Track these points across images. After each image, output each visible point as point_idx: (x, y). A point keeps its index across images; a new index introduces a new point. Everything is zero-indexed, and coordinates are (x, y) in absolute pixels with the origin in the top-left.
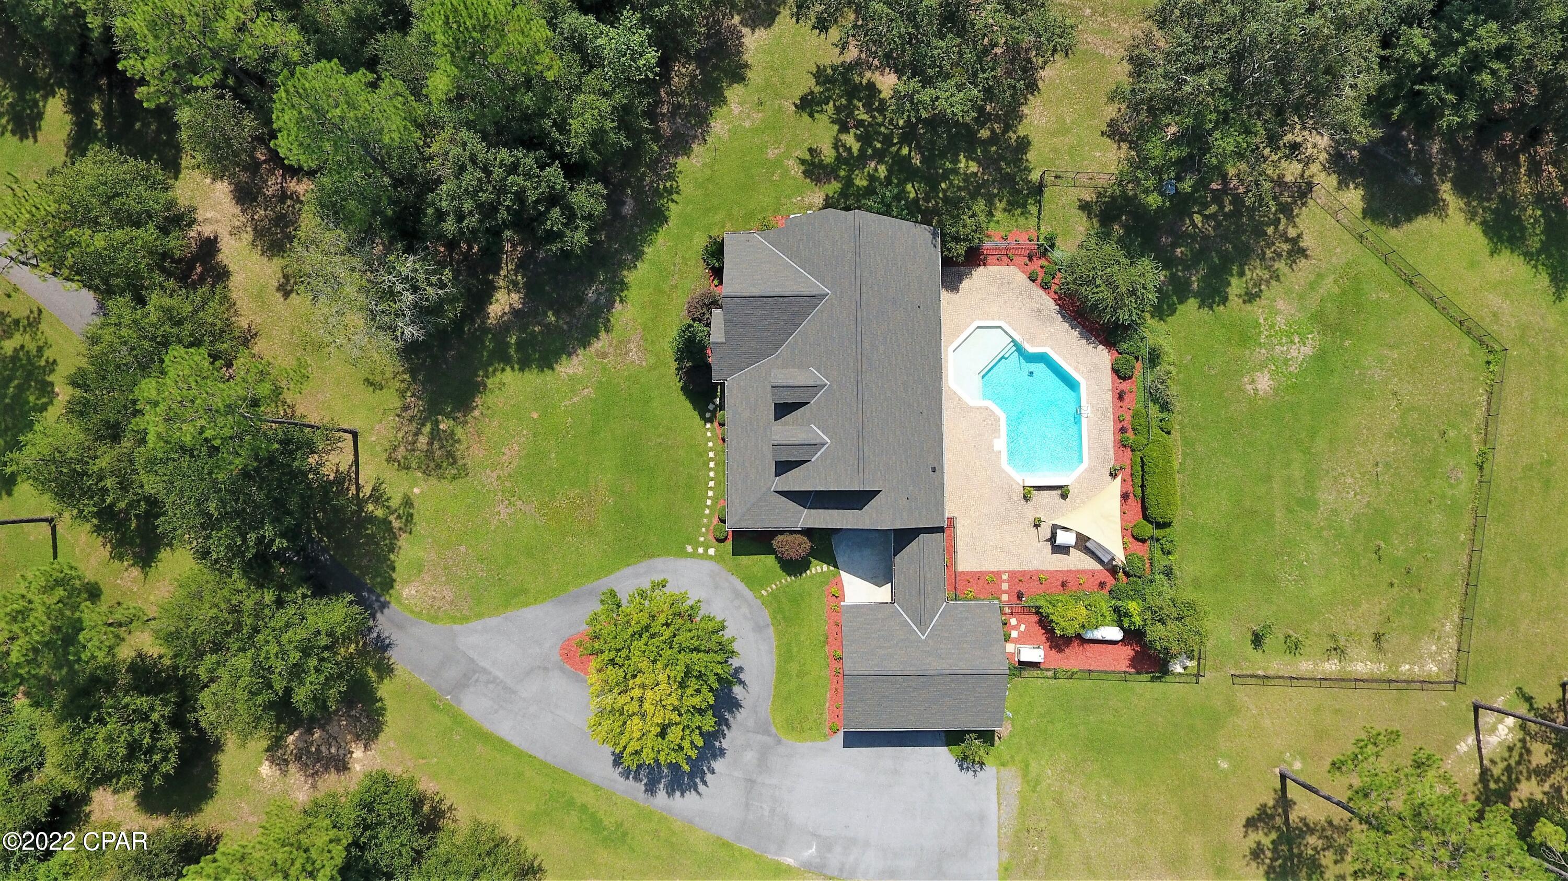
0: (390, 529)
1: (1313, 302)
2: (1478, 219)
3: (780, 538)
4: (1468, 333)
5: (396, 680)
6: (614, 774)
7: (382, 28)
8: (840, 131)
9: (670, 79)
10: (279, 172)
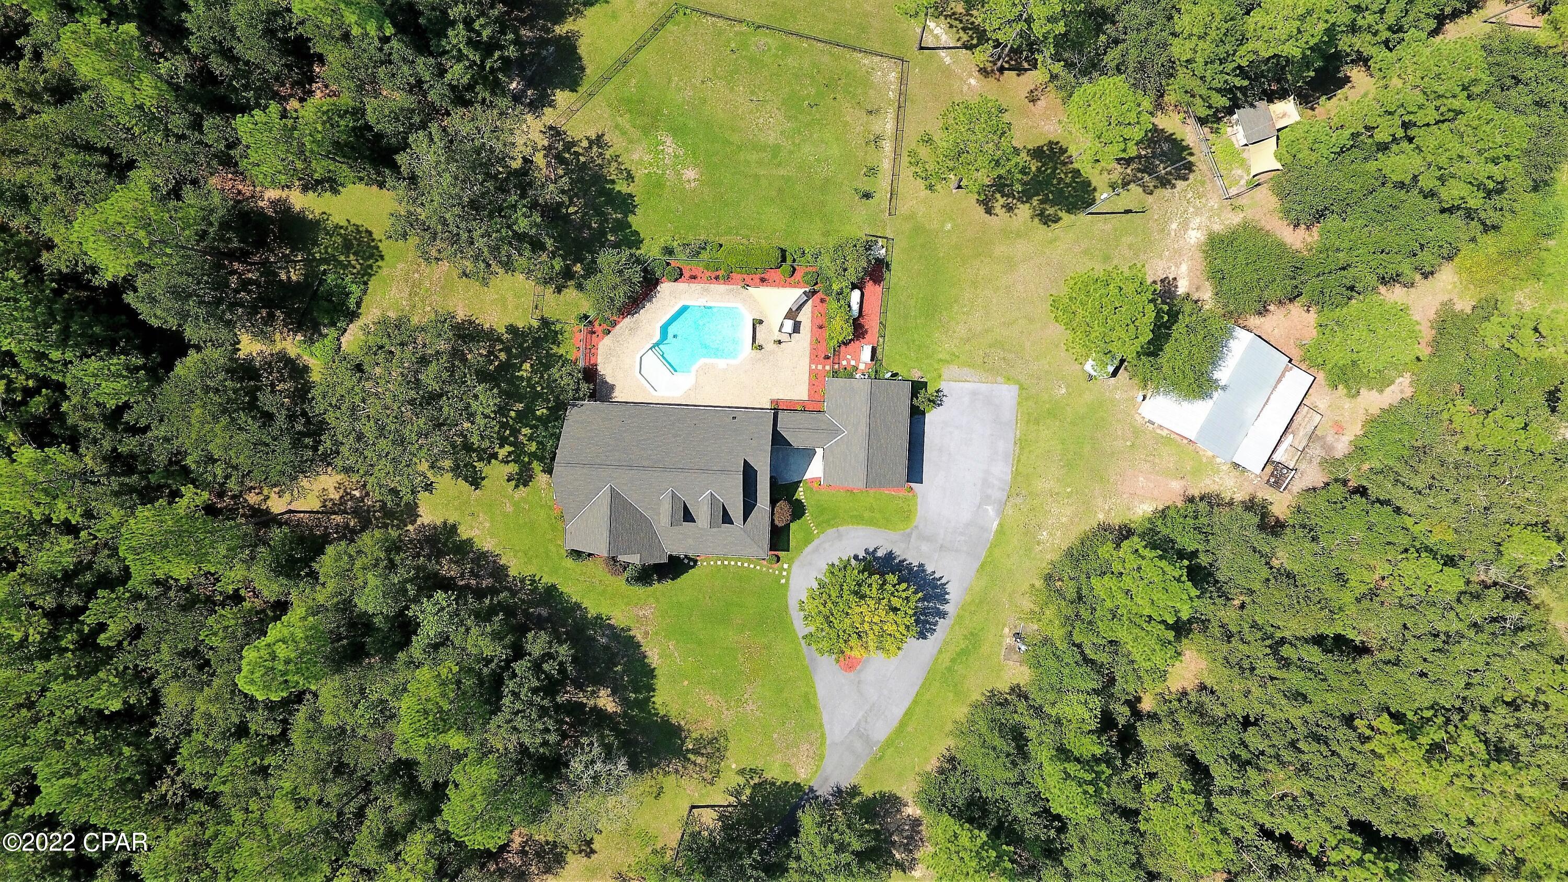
0: (760, 784)
1: (636, 134)
3: (776, 522)
4: (663, 26)
6: (932, 638)
7: (413, 779)
8: (496, 458)
9: (452, 578)
10: (505, 855)
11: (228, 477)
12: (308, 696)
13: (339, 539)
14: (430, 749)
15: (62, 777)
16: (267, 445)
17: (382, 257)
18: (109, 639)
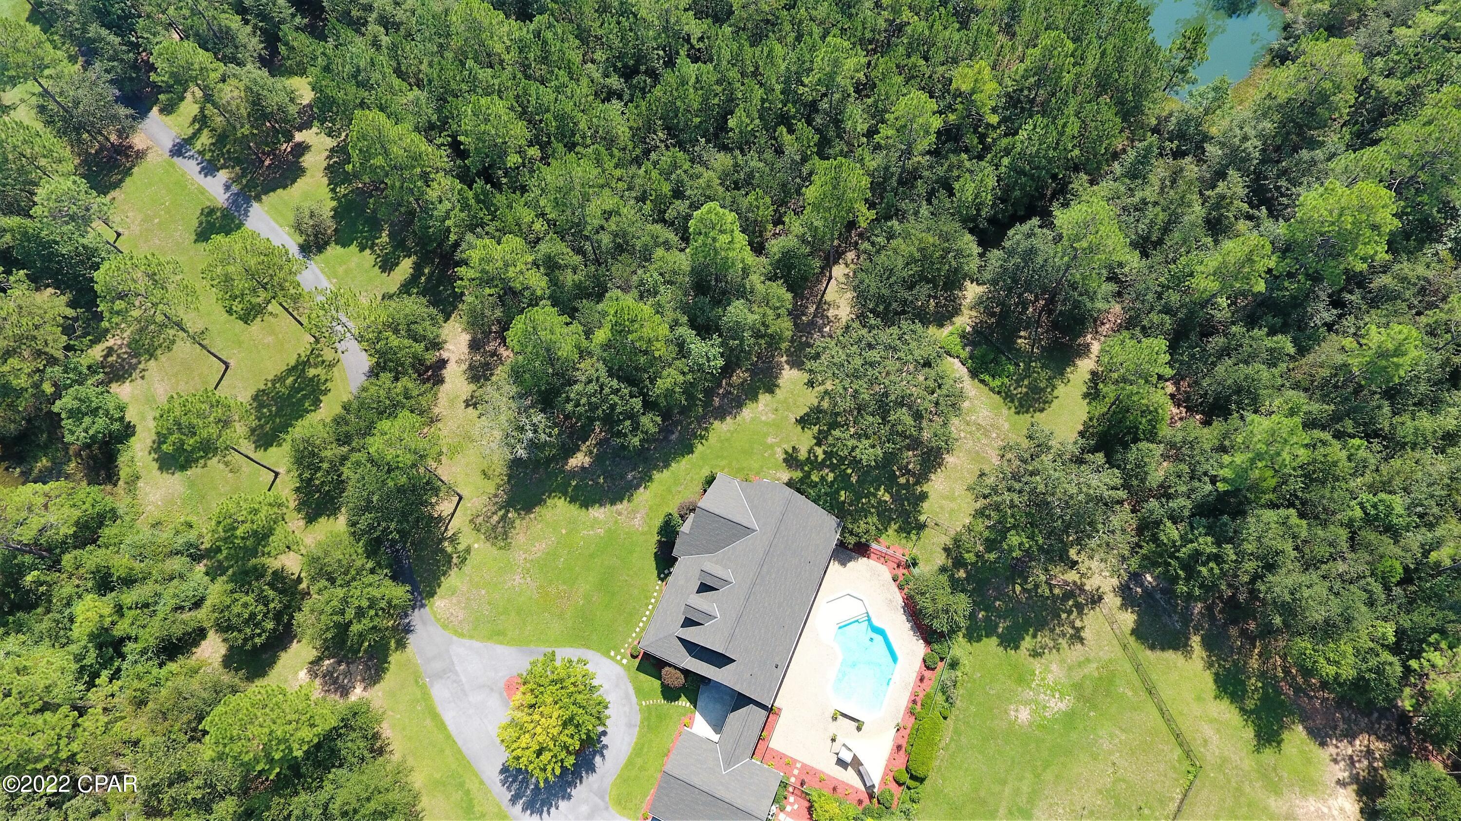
0: (450, 562)
1: (1077, 676)
2: (1213, 671)
3: (667, 668)
4: (1181, 745)
5: (404, 655)
6: (498, 779)
7: (588, 296)
8: (816, 444)
9: (731, 376)
10: (499, 341)
11: (873, 244)
12: (684, 245)
13: (795, 304)
14: (604, 314)
15: (697, 78)
16: (888, 279)
17: (1018, 413)
18: (781, 133)
